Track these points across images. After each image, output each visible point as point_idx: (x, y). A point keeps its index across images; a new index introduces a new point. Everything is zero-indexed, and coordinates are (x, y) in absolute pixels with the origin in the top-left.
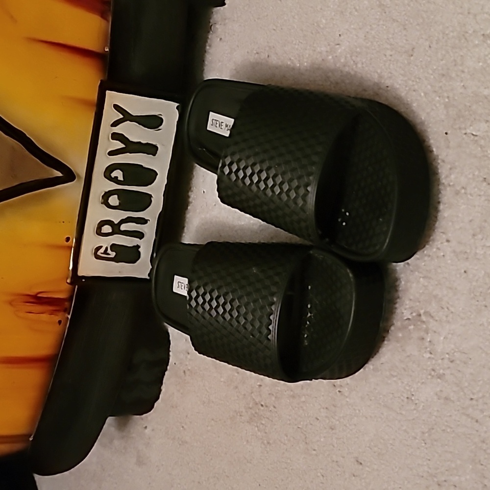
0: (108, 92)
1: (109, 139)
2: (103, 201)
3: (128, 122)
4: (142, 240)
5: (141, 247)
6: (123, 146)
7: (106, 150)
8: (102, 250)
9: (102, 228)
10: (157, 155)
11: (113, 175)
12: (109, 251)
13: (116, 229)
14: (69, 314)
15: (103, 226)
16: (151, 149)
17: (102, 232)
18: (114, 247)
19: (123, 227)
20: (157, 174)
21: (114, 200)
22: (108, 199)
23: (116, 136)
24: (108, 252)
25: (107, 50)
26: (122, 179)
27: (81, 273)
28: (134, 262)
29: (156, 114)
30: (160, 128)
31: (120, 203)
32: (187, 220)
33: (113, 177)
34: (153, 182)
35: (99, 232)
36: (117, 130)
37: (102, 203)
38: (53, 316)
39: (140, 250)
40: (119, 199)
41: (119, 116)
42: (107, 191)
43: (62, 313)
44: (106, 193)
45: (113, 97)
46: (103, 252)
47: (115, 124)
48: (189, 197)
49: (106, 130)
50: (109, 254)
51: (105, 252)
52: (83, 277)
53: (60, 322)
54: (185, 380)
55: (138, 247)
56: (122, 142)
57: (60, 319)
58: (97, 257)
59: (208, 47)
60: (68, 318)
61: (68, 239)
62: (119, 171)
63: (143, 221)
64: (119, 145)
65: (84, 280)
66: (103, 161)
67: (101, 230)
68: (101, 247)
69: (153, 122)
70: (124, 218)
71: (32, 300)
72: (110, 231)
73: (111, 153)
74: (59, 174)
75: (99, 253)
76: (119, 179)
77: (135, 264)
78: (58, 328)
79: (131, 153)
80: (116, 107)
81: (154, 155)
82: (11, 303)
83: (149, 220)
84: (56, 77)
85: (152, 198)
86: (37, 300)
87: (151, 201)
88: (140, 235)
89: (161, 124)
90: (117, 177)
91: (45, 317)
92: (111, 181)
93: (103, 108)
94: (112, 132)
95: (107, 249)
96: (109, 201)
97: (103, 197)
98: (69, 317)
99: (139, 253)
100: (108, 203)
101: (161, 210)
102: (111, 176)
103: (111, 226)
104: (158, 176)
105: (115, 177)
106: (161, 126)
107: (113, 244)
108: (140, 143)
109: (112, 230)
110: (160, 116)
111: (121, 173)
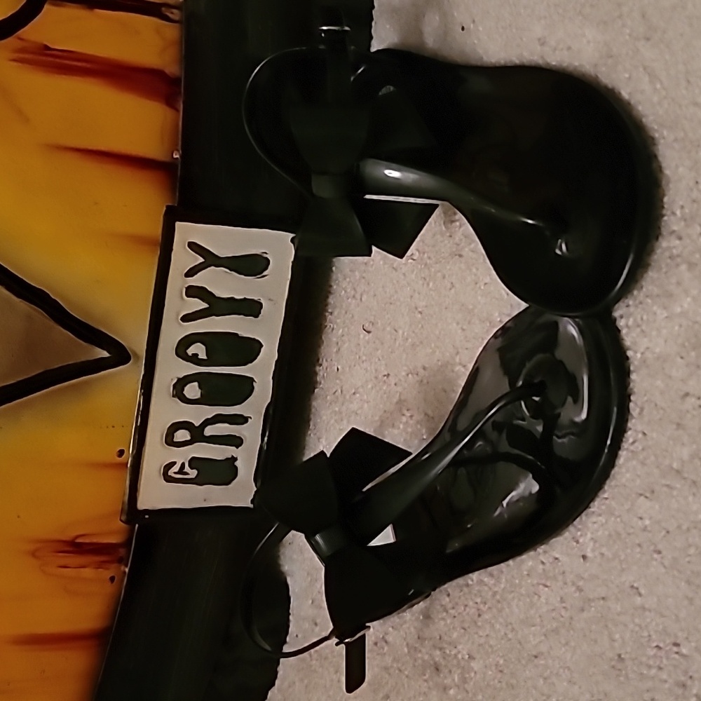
0: (178, 224)
1: (181, 296)
2: (175, 393)
3: (213, 267)
4: (240, 448)
5: (239, 459)
6: (205, 305)
7: (178, 315)
8: (176, 468)
9: (175, 434)
10: (260, 315)
11: (191, 351)
12: (187, 469)
13: (197, 434)
14: (126, 566)
15: (176, 431)
16: (251, 308)
17: (175, 440)
18: (194, 462)
19: (209, 431)
20: (262, 346)
21: (192, 391)
22: (183, 390)
23: (193, 292)
24: (185, 470)
25: (177, 156)
26: (205, 357)
27: (143, 504)
28: (228, 483)
29: (258, 253)
30: (265, 273)
31: (202, 395)
32: (313, 410)
33: (190, 354)
34: (255, 359)
35: (170, 441)
36: (195, 281)
37: (173, 396)
38: (100, 570)
39: (237, 463)
40: (200, 387)
41: (197, 259)
42: (181, 376)
43: (117, 565)
44: (179, 380)
45: (186, 231)
46: (177, 470)
47: (191, 273)
48: (316, 374)
49: (176, 283)
50: (187, 474)
51: (181, 471)
52: (146, 511)
53: (112, 579)
54: (311, 666)
55: (234, 459)
56: (203, 300)
57: (112, 575)
58: (168, 479)
60: (125, 572)
61: (121, 453)
62: (199, 344)
63: (241, 420)
64: (198, 305)
65: (147, 517)
67: (173, 438)
68: (174, 464)
70: (209, 417)
71: (67, 548)
72: (189, 438)
73: (187, 318)
74: (105, 354)
75: (171, 473)
76: (200, 357)
77: (230, 486)
78: (109, 589)
79: (218, 316)
80: (194, 246)
81: (256, 316)
82: (33, 554)
83: (251, 418)
85: (254, 384)
86: (76, 547)
87: (253, 388)
88: (236, 441)
89: (266, 268)
90: (197, 355)
91: (88, 572)
92: (187, 361)
93: (172, 250)
94: (187, 286)
95: (183, 465)
96: (185, 392)
97: (174, 386)
98: (127, 570)
99: (236, 468)
100: (184, 394)
101: (269, 401)
102: (187, 354)
103: (189, 431)
104: (262, 350)
105: (193, 354)
106: (267, 271)
107: (193, 459)
108: (232, 299)
109: (191, 436)
110: (265, 255)
111: (204, 347)
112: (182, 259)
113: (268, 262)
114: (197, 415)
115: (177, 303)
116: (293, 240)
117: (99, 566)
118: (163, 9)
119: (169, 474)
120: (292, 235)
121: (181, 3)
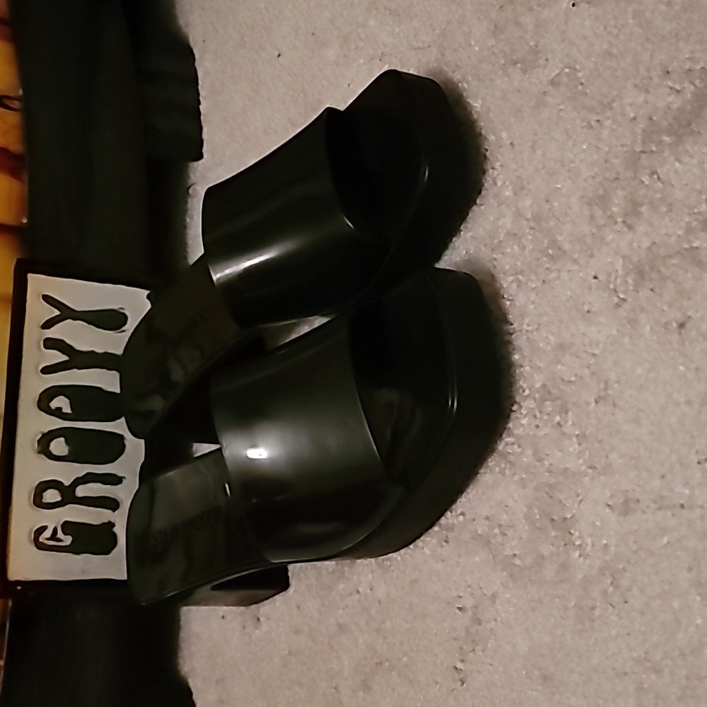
0: (30, 276)
1: (39, 347)
2: (40, 448)
3: (69, 321)
4: (116, 512)
5: (116, 524)
7: (38, 366)
8: (48, 534)
9: (44, 494)
11: (54, 404)
12: (60, 534)
13: (68, 496)
15: (45, 490)
17: (45, 501)
18: (68, 527)
19: (81, 491)
21: (59, 446)
22: (49, 446)
23: (50, 344)
24: (58, 536)
25: (25, 221)
26: (69, 411)
27: (13, 576)
28: (107, 553)
29: (115, 308)
30: (124, 328)
31: (69, 451)
33: (53, 407)
35: (38, 502)
36: (52, 333)
37: (39, 453)
39: (116, 529)
41: (53, 312)
44: (44, 435)
46: (48, 536)
47: (48, 325)
49: (33, 334)
50: (60, 540)
51: (54, 536)
52: (18, 583)
55: (111, 525)
56: (63, 353)
58: (40, 546)
59: (188, 220)
62: (62, 397)
63: (115, 480)
64: (58, 357)
65: (19, 588)
67: (42, 498)
68: (44, 528)
70: (80, 476)
72: (59, 499)
73: (47, 370)
75: (43, 538)
76: (64, 411)
77: (111, 555)
79: (79, 369)
80: (46, 298)
83: (124, 478)
85: (125, 441)
87: (124, 446)
88: (112, 504)
89: (125, 323)
92: (51, 414)
93: (26, 301)
94: (44, 338)
95: (55, 530)
96: (51, 448)
97: (39, 442)
99: (115, 535)
100: (50, 451)
101: (143, 460)
102: (50, 407)
103: (59, 491)
105: (56, 408)
106: (126, 326)
107: (66, 522)
108: (92, 352)
109: (62, 496)
110: (122, 311)
111: (67, 400)
112: (36, 311)
113: (126, 318)
114: (67, 473)
115: (35, 356)
116: (148, 297)
118: (5, 100)
119: (41, 540)
120: (146, 292)
121: (21, 97)
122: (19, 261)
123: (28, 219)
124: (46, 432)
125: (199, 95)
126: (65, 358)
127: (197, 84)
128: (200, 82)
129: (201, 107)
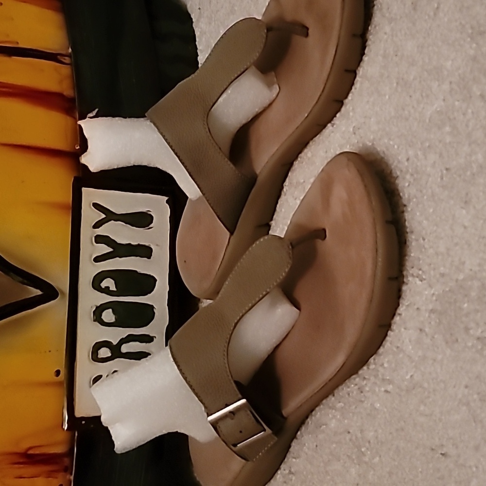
0: (84, 189)
1: (92, 243)
2: (95, 318)
3: (112, 221)
6: (111, 250)
7: (91, 256)
9: (99, 351)
10: (152, 257)
11: (104, 284)
13: (116, 352)
14: (71, 474)
15: (100, 349)
16: (145, 252)
17: (100, 356)
19: (125, 348)
20: (156, 280)
21: (108, 316)
22: (101, 315)
23: (100, 239)
25: (78, 147)
26: (115, 289)
27: (78, 414)
29: (144, 211)
30: (151, 226)
31: (116, 319)
33: (103, 287)
34: (153, 290)
35: (95, 358)
36: (101, 231)
37: (94, 321)
38: (50, 479)
40: (114, 313)
41: (100, 216)
43: (63, 473)
44: (97, 308)
45: (90, 195)
47: (97, 225)
52: (83, 418)
56: (108, 246)
57: (61, 483)
60: (70, 480)
62: (109, 279)
63: (148, 339)
64: (105, 249)
65: (83, 422)
66: (88, 270)
67: (98, 354)
68: (100, 377)
69: (142, 220)
70: (124, 337)
71: (21, 461)
72: (110, 355)
73: (98, 259)
74: (39, 292)
76: (111, 289)
79: (120, 257)
80: (96, 206)
81: (149, 258)
83: (155, 337)
84: (23, 182)
85: (154, 310)
86: (29, 458)
87: (154, 313)
89: (152, 222)
91: (40, 482)
92: (102, 292)
93: (81, 209)
94: (95, 235)
96: (103, 317)
97: (94, 312)
98: (72, 478)
100: (102, 319)
101: (167, 323)
102: (101, 287)
103: (109, 349)
104: (157, 283)
105: (105, 287)
106: (152, 224)
107: (115, 372)
108: (130, 244)
109: (112, 353)
110: (149, 213)
111: (113, 282)
112: (89, 215)
113: (152, 217)
114: (115, 335)
115: (89, 249)
116: (167, 202)
117: (49, 475)
118: (59, 57)
120: (166, 198)
121: (70, 53)
122: (75, 178)
123: (80, 146)
124: (98, 305)
125: (197, 49)
126: (110, 250)
127: (195, 41)
128: (197, 39)
129: (199, 58)
